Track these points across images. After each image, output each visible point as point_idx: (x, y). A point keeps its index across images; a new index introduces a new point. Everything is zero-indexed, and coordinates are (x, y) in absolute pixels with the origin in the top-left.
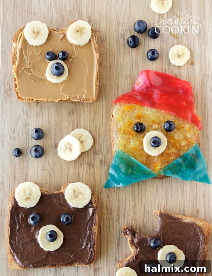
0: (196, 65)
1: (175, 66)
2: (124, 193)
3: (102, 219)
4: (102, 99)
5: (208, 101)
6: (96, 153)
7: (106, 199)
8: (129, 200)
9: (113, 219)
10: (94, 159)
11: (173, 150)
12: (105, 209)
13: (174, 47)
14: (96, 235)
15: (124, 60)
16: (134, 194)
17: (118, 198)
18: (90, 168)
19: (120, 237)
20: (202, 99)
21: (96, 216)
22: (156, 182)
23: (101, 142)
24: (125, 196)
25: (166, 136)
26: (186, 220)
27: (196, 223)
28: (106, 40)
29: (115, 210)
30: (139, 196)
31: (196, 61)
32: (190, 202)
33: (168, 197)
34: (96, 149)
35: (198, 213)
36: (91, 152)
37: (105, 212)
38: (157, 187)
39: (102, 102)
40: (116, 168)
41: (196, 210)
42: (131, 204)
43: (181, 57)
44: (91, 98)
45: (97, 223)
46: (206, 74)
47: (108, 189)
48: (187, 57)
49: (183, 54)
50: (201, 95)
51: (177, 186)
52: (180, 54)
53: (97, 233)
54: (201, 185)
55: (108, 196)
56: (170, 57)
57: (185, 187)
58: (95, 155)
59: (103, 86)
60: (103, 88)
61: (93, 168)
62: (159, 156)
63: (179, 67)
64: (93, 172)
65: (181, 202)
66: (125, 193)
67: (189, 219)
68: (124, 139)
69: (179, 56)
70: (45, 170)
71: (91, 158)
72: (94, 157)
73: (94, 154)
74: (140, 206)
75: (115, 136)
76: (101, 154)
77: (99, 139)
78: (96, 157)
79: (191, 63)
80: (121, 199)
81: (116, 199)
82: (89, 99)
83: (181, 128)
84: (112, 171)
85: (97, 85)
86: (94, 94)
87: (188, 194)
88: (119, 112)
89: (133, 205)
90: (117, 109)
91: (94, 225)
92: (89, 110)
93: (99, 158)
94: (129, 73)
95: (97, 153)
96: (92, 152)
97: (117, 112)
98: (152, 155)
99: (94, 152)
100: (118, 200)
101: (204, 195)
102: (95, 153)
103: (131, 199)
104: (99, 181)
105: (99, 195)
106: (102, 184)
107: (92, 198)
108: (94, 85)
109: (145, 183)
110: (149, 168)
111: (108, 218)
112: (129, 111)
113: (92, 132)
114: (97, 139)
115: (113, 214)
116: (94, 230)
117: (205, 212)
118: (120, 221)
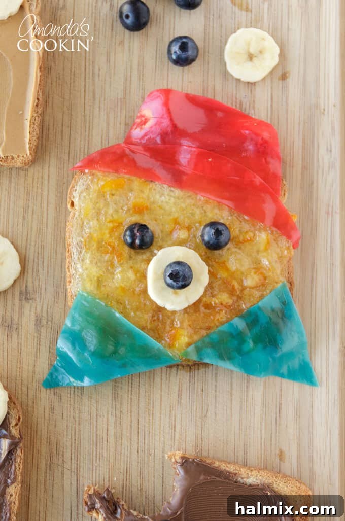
0: (293, 81)
1: (238, 80)
2: (93, 401)
3: (35, 468)
4: (47, 158)
5: (320, 172)
6: (26, 296)
7: (47, 415)
8: (105, 419)
9: (63, 467)
10: (21, 314)
11: (225, 298)
12: (44, 442)
13: (239, 32)
14: (16, 508)
15: (108, 61)
16: (118, 406)
17: (77, 415)
18: (9, 336)
19: (78, 514)
20: (305, 168)
21: (18, 459)
22: (178, 377)
23: (40, 269)
24: (97, 410)
25: (207, 260)
26: (248, 478)
27: (275, 486)
28: (64, 6)
29: (69, 444)
30: (131, 412)
31: (295, 70)
32: (263, 432)
33: (205, 416)
34: (26, 286)
35: (280, 459)
36: (13, 295)
37: (44, 450)
38: (180, 391)
39: (47, 167)
40: (76, 339)
41: (278, 452)
42: (112, 431)
43: (255, 59)
44: (18, 156)
45: (19, 478)
46: (317, 106)
47: (52, 390)
48: (270, 60)
49: (261, 52)
50: (303, 159)
51: (232, 389)
52: (252, 51)
53: (17, 503)
54: (292, 389)
55: (52, 409)
56: (227, 58)
57: (251, 393)
58: (24, 302)
59: (51, 128)
60: (51, 131)
61: (18, 335)
62: (185, 310)
63: (251, 85)
65: (240, 429)
66: (97, 402)
67: (257, 476)
68: (99, 264)
69: (251, 57)
71: (13, 310)
72: (21, 307)
73: (21, 300)
74: (135, 438)
75: (75, 256)
76: (38, 300)
77: (36, 260)
78: (27, 306)
79: (281, 74)
80: (85, 416)
81: (74, 418)
82: (13, 158)
83: (245, 241)
84: (63, 345)
85: (34, 124)
86: (28, 146)
87: (258, 409)
88: (89, 195)
89: (115, 434)
90: (83, 187)
91: (12, 483)
92: (13, 185)
93: (33, 310)
94: (121, 96)
95: (28, 296)
96: (17, 293)
97: (85, 194)
98: (169, 307)
99: (21, 293)
100: (77, 419)
101: (298, 416)
102: (24, 297)
103: (112, 420)
104: (31, 368)
105: (30, 403)
106: (37, 377)
107: (8, 413)
108: (27, 123)
109: (149, 378)
110: (160, 342)
111: (50, 466)
112: (113, 192)
113: (19, 243)
114: (31, 261)
115: (63, 455)
116: (11, 495)
117: (299, 457)
118: (81, 473)
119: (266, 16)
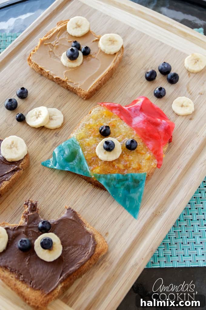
1: (174, 112)
2: (54, 178)
3: (19, 186)
4: (93, 101)
5: (184, 153)
7: (36, 173)
8: (54, 186)
9: (28, 191)
10: (51, 139)
12: (28, 180)
13: (183, 97)
14: (2, 188)
15: (133, 85)
16: (61, 184)
17: (46, 178)
18: (42, 143)
20: (179, 149)
21: (15, 175)
22: (89, 187)
23: (67, 130)
24: (53, 181)
26: (88, 228)
27: (96, 236)
28: (130, 65)
29: (36, 186)
30: (64, 189)
31: (196, 119)
32: (106, 223)
33: (89, 205)
34: (59, 132)
35: (105, 235)
36: (53, 132)
37: (26, 183)
38: (86, 192)
39: (92, 103)
41: (106, 232)
42: (53, 190)
43: (183, 107)
44: (84, 91)
45: (10, 180)
46: (197, 133)
47: (43, 167)
48: (189, 110)
49: (187, 106)
50: (181, 146)
51: (105, 202)
52: (184, 104)
53: (4, 187)
54: (126, 215)
55: (39, 172)
56: (174, 102)
57: (111, 207)
58: (55, 136)
59: (101, 93)
60: (100, 95)
61: (45, 144)
62: (106, 162)
63: (177, 115)
64: (42, 147)
65: (98, 216)
66: (55, 179)
67: (91, 229)
68: (86, 133)
69: (182, 106)
70: (7, 122)
71: (49, 136)
72: (53, 137)
73: (54, 135)
74: (59, 197)
75: (80, 127)
76: (59, 138)
77: (68, 126)
78: (55, 138)
79: (190, 117)
80: (48, 180)
81: (44, 179)
82: (81, 90)
84: (56, 151)
85: (95, 85)
86: (89, 89)
87: (109, 214)
88: (98, 112)
89: (54, 192)
90: (98, 110)
91: (7, 180)
92: (77, 102)
93: (56, 140)
94: (131, 96)
95: (57, 135)
96: (54, 133)
97: (97, 111)
98: (100, 157)
99: (56, 133)
100: (45, 180)
101: (122, 225)
102: (56, 135)
103: (56, 187)
104: (42, 156)
105: (33, 166)
106: (41, 160)
107: (22, 160)
108: (93, 83)
109: (78, 182)
111: (24, 189)
112: (107, 116)
113: (66, 119)
114: (66, 126)
115: (31, 188)
116: (4, 184)
117: (113, 239)
118: (33, 197)
119: (196, 99)
